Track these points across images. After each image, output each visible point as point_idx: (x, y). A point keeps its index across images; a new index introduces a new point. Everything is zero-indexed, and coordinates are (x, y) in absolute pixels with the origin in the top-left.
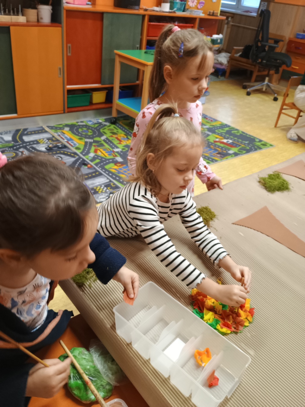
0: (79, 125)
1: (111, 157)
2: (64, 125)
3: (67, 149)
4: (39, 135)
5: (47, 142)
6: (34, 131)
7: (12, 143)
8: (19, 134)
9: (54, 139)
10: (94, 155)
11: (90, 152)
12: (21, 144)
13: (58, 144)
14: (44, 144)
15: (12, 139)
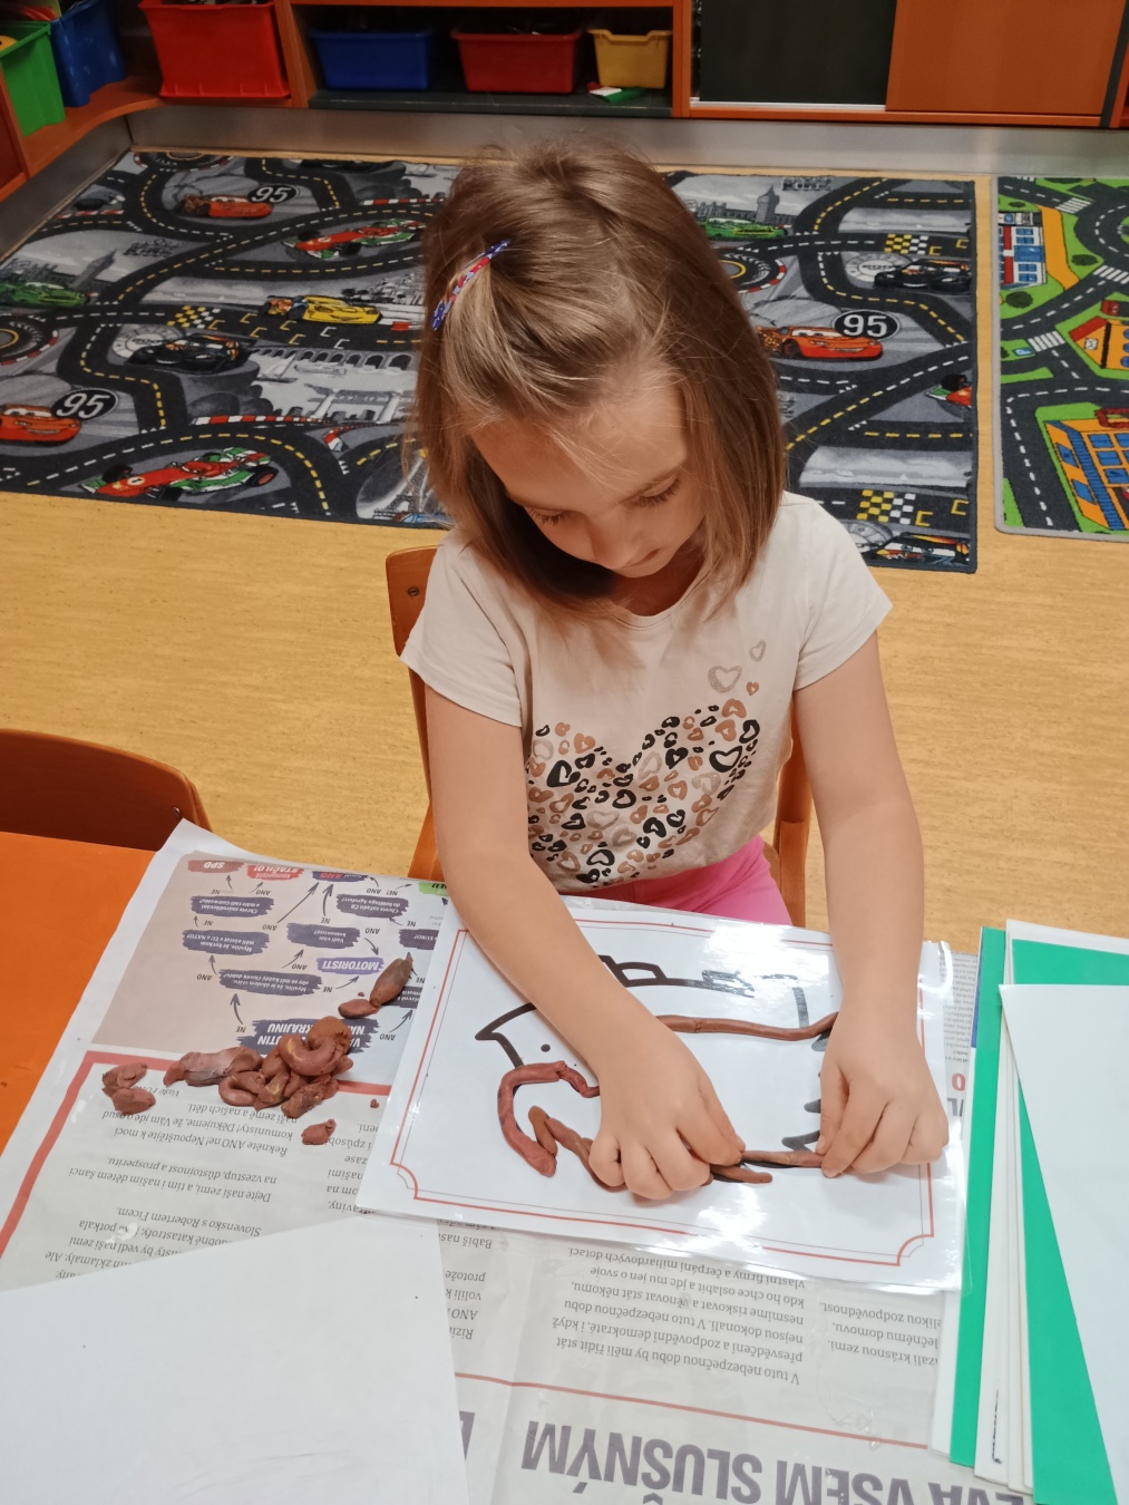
2: (1084, 184)
3: (957, 300)
4: (918, 215)
5: (915, 252)
6: (918, 196)
7: (786, 226)
8: (847, 199)
9: (958, 245)
10: (1056, 344)
11: (1051, 329)
12: (811, 239)
13: (946, 270)
14: (893, 258)
15: (805, 212)
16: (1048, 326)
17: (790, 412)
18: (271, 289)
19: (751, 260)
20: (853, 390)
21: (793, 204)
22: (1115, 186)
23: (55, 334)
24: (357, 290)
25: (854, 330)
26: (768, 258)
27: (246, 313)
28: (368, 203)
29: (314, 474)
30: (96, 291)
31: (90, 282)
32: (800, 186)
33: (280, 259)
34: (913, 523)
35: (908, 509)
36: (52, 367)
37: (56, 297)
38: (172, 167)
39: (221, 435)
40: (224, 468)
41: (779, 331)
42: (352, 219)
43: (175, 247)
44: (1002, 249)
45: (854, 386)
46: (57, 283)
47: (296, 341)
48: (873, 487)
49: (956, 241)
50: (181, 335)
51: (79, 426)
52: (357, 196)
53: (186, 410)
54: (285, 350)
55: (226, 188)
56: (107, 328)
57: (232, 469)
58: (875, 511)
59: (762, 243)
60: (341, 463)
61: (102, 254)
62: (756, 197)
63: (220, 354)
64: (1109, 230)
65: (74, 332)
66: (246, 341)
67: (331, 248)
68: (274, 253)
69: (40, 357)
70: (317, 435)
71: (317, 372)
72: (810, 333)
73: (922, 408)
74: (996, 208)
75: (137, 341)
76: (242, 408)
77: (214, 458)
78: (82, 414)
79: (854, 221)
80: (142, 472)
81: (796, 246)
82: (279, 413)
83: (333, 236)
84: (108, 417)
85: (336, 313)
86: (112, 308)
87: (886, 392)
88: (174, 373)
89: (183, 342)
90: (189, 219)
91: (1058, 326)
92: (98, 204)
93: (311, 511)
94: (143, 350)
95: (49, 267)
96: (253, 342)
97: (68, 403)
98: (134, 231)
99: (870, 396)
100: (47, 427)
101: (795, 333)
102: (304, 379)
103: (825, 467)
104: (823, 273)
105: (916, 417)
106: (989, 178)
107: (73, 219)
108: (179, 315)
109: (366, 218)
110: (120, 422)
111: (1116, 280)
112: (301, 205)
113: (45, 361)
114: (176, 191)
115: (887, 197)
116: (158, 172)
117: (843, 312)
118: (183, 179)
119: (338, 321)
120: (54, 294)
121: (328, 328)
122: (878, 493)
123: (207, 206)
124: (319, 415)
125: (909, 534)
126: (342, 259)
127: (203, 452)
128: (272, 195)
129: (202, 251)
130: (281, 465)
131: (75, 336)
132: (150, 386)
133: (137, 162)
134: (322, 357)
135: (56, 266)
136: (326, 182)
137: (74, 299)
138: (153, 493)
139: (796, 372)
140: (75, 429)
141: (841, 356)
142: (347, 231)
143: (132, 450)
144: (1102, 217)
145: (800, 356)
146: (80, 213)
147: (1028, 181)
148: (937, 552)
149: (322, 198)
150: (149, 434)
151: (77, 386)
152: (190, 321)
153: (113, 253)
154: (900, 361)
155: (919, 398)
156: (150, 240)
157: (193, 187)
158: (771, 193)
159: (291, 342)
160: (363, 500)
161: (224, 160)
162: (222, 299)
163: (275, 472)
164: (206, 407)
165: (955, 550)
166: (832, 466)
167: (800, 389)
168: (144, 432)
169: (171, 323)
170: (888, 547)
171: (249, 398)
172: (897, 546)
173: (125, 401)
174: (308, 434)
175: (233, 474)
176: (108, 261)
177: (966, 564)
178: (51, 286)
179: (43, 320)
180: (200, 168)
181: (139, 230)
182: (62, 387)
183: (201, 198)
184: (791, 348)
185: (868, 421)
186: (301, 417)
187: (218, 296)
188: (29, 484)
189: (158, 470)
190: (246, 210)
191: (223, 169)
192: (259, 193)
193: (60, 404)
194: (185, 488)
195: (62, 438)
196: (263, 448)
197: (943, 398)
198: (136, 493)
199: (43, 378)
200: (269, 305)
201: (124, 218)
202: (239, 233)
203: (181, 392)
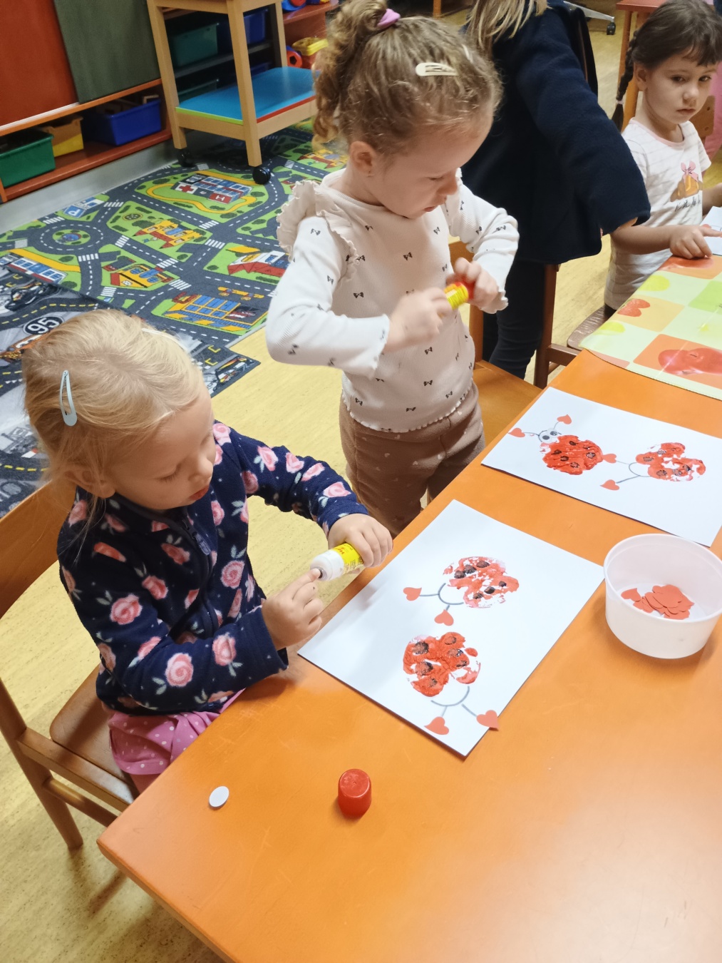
0: (49, 226)
1: (159, 284)
2: (10, 234)
3: (60, 294)
9: (17, 278)
11: (102, 286)
13: (32, 289)
16: (99, 287)
22: (25, 229)
25: (42, 330)
64: (54, 244)
72: (26, 342)
101: (19, 346)
111: (93, 258)
117: (22, 327)
144: (42, 241)
148: (237, 366)
165: (241, 361)
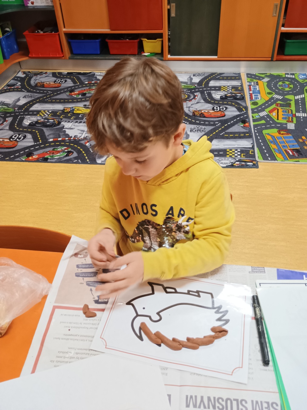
0: (286, 77)
1: (284, 121)
2: (268, 74)
3: (241, 102)
4: (228, 82)
5: (229, 91)
6: (227, 77)
7: (195, 85)
8: (209, 78)
9: (239, 89)
10: (265, 114)
11: (264, 111)
12: (202, 88)
13: (237, 95)
14: (224, 92)
15: (199, 81)
16: (263, 110)
17: (205, 131)
18: (64, 105)
19: (188, 94)
20: (220, 125)
21: (196, 80)
22: (276, 75)
23: (7, 119)
24: (87, 105)
25: (217, 110)
26: (193, 93)
27: (59, 112)
28: (87, 83)
29: (83, 152)
30: (17, 108)
31: (14, 106)
32: (197, 75)
33: (65, 98)
34: (241, 157)
35: (239, 153)
36: (7, 128)
37: (6, 110)
38: (33, 75)
39: (57, 143)
40: (59, 152)
41: (198, 111)
42: (82, 87)
43: (37, 95)
44: (249, 91)
45: (220, 124)
46: (5, 106)
47: (73, 118)
48: (229, 149)
49: (238, 87)
50: (42, 118)
51: (18, 143)
52: (83, 81)
53: (46, 137)
54: (70, 121)
55: (48, 80)
56: (21, 117)
57: (61, 152)
58: (231, 155)
59: (191, 90)
60: (90, 149)
61: (17, 98)
62: (187, 78)
63: (53, 123)
64: (275, 85)
65: (12, 119)
66: (60, 119)
67: (79, 94)
68: (64, 96)
69: (4, 125)
70: (83, 142)
71: (80, 126)
72: (206, 111)
73: (238, 128)
74: (247, 81)
75: (30, 120)
76: (61, 136)
77: (55, 150)
78: (18, 140)
79: (212, 83)
80: (37, 154)
81: (199, 90)
82: (71, 137)
83: (79, 91)
84: (25, 140)
85: (82, 111)
86: (22, 112)
87: (228, 125)
88: (41, 128)
89: (43, 120)
90: (39, 88)
91: (265, 110)
92: (14, 85)
93: (84, 162)
94: (32, 122)
95: (3, 102)
96: (61, 119)
97: (13, 137)
98: (25, 92)
99: (224, 126)
100: (9, 144)
101: (203, 111)
102: (77, 128)
103: (216, 144)
104: (207, 96)
105: (237, 130)
106: (244, 74)
107: (7, 89)
108: (40, 113)
109: (86, 86)
110: (29, 141)
111: (279, 98)
112: (69, 84)
113: (5, 126)
114: (34, 81)
115: (219, 77)
116: (29, 76)
117: (214, 106)
118: (36, 78)
119: (83, 113)
120: (5, 109)
121: (81, 115)
122: (231, 150)
123: (44, 85)
124: (82, 137)
125: (240, 159)
126: (82, 97)
127: (53, 148)
128: (60, 81)
129: (44, 96)
130: (74, 150)
131: (12, 120)
132: (35, 132)
133: (22, 74)
134: (81, 122)
135: (4, 102)
136: (74, 78)
137: (11, 110)
138: (40, 159)
139: (205, 121)
140: (17, 144)
141: (215, 116)
142: (82, 90)
143: (33, 148)
144: (273, 83)
145: (205, 117)
146: (9, 88)
147: (254, 74)
148: (248, 164)
149: (74, 82)
150: (37, 144)
151: (15, 133)
152: (43, 114)
153: (20, 98)
154: (230, 117)
155: (236, 126)
156: (29, 94)
157: (39, 80)
158: (190, 77)
159: (72, 119)
160: (97, 158)
161: (46, 73)
162: (51, 109)
163: (73, 152)
164: (52, 136)
165: (253, 163)
166: (218, 144)
167: (206, 125)
168: (36, 144)
169: (38, 115)
170: (236, 163)
171: (63, 134)
172: (238, 163)
173: (29, 136)
174: (80, 142)
175: (61, 153)
176: (19, 100)
177: (256, 166)
178: (4, 107)
179: (3, 116)
180: (40, 75)
181: (26, 91)
182: (11, 133)
183: (42, 83)
184: (202, 115)
185: (225, 132)
186: (78, 138)
187: (50, 108)
188: (6, 159)
189: (41, 153)
190: (54, 86)
191: (46, 75)
192: (57, 81)
193: (11, 137)
194: (49, 158)
195: (13, 146)
196: (69, 146)
197: (242, 126)
198: (36, 160)
199: (6, 131)
200: (64, 109)
201: (21, 88)
202: (53, 92)
203: (44, 133)
